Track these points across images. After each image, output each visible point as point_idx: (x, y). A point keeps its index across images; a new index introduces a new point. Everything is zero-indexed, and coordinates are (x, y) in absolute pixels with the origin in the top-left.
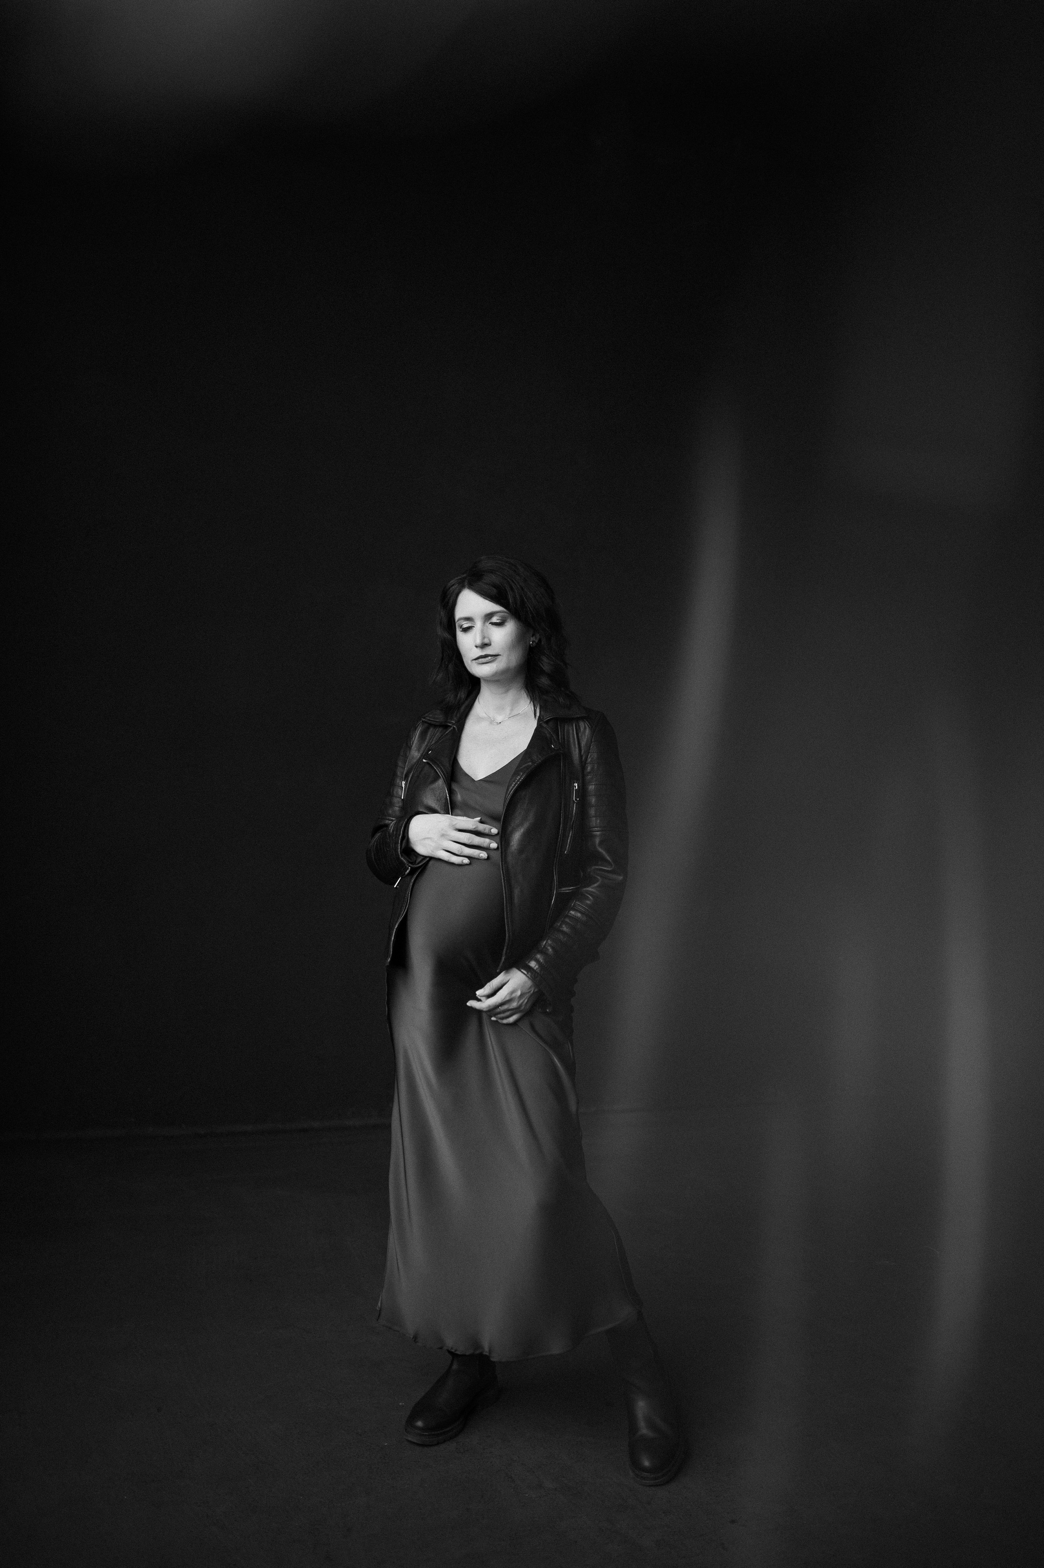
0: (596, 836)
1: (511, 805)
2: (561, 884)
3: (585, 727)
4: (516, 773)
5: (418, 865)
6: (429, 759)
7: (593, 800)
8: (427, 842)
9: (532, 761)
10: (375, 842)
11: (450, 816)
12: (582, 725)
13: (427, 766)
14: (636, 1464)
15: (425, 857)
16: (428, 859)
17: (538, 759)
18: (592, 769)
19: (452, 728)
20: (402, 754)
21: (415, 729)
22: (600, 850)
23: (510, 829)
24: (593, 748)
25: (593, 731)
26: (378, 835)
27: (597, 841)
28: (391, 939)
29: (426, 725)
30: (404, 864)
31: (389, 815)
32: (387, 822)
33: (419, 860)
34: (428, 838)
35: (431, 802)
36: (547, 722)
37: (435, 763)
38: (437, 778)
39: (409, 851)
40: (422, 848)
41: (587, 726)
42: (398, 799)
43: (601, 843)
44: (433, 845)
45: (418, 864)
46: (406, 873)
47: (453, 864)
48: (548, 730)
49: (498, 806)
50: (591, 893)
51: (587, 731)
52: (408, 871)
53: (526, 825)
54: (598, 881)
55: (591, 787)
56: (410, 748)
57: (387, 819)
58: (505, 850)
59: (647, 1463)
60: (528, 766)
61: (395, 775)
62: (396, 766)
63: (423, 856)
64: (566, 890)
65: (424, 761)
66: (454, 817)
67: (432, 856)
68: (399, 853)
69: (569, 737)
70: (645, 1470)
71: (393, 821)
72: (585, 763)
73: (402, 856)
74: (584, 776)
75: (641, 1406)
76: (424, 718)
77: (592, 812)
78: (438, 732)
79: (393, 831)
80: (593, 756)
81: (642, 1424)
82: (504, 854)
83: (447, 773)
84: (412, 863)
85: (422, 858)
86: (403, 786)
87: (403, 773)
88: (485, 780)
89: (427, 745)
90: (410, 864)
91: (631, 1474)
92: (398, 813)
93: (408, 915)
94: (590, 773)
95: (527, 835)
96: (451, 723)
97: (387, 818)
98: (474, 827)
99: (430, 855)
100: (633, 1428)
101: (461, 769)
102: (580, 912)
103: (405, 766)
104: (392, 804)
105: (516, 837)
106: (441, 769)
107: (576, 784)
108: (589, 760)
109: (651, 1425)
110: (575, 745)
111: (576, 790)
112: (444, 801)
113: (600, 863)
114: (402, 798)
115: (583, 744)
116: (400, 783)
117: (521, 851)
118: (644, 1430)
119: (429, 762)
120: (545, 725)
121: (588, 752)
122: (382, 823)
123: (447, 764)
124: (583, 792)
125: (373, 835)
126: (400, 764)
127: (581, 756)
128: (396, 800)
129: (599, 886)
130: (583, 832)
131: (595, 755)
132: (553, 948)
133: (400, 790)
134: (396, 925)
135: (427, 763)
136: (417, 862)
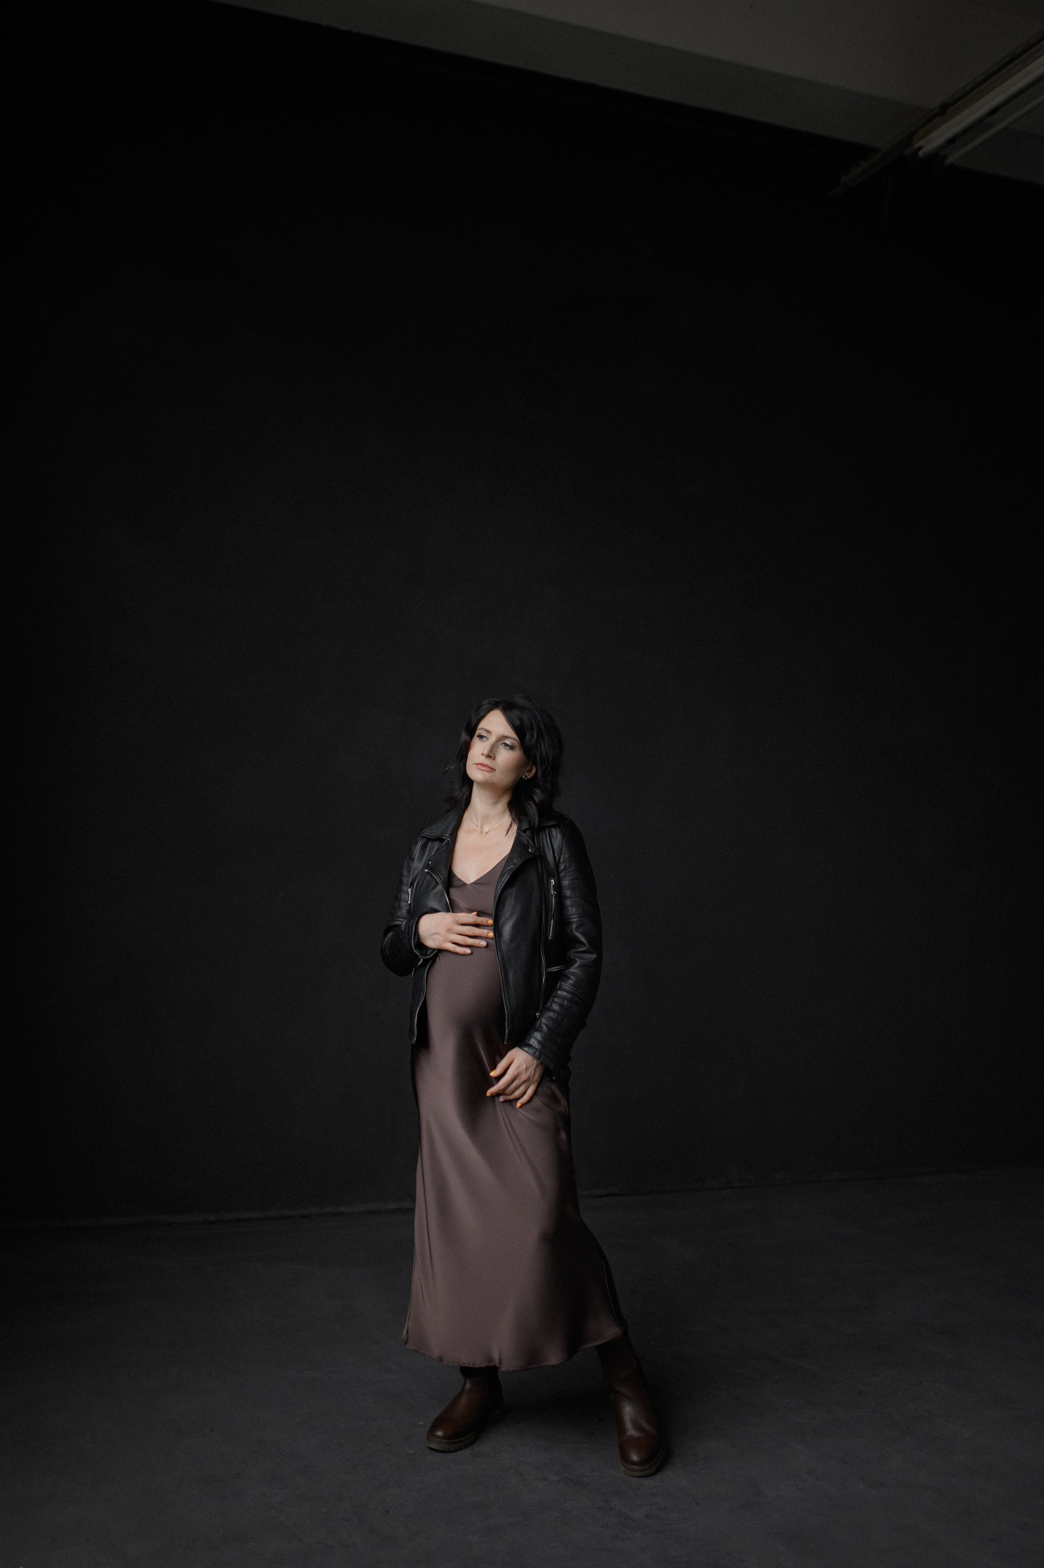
0: (573, 922)
1: (500, 902)
2: (548, 966)
3: (557, 833)
4: (502, 876)
5: (429, 957)
6: (430, 869)
7: (568, 893)
8: (435, 936)
9: (513, 864)
10: (388, 939)
11: (451, 913)
12: (554, 831)
13: (428, 877)
14: (625, 1459)
15: (434, 950)
16: (436, 951)
17: (518, 862)
18: (565, 866)
19: (446, 841)
20: (406, 864)
21: (416, 843)
22: (577, 934)
23: (501, 922)
24: (565, 849)
25: (563, 836)
26: (390, 934)
27: (574, 926)
28: (414, 1022)
29: (425, 840)
30: (417, 956)
31: (399, 917)
32: (397, 923)
33: (429, 952)
34: (436, 933)
35: (434, 904)
36: (525, 831)
37: (435, 872)
38: (437, 884)
39: (421, 946)
40: (430, 943)
41: (557, 831)
42: (405, 903)
43: (577, 928)
44: (441, 939)
45: (429, 955)
46: (419, 964)
47: (457, 954)
48: (526, 838)
49: (490, 904)
50: (573, 974)
51: (559, 837)
52: (421, 962)
53: (514, 918)
54: (576, 962)
55: (566, 883)
56: (412, 859)
57: (397, 921)
58: (499, 941)
59: (635, 1458)
60: (511, 868)
61: (401, 882)
62: (401, 875)
63: (432, 949)
64: (555, 969)
65: (426, 871)
66: (455, 914)
67: (441, 948)
68: (413, 947)
69: (543, 843)
70: (635, 1463)
71: (402, 922)
72: (559, 863)
73: (415, 949)
74: (558, 874)
75: (628, 1411)
76: (423, 834)
77: (568, 902)
78: (436, 845)
79: (405, 928)
80: (565, 856)
81: (629, 1425)
82: (498, 943)
83: (444, 879)
84: (424, 955)
85: (431, 950)
86: (410, 893)
87: (408, 881)
88: (475, 883)
89: (427, 857)
90: (422, 956)
91: (622, 1467)
92: (405, 915)
93: (427, 999)
94: (563, 870)
95: (516, 927)
96: (445, 836)
97: (397, 919)
98: (473, 921)
99: (439, 948)
100: (622, 1430)
101: (455, 876)
102: (566, 991)
103: (410, 875)
104: (400, 908)
105: (507, 929)
106: (439, 877)
107: (553, 881)
108: (562, 860)
109: (637, 1426)
110: (549, 848)
111: (553, 885)
112: (445, 902)
113: (577, 945)
114: (409, 903)
115: (555, 847)
116: (407, 890)
117: (512, 940)
118: (632, 1432)
119: (430, 872)
120: (523, 834)
121: (560, 853)
122: (393, 924)
123: (445, 874)
124: (559, 887)
125: (385, 934)
126: (405, 873)
127: (555, 857)
128: (403, 904)
129: (579, 967)
130: (563, 921)
131: (567, 856)
132: (546, 1025)
133: (406, 896)
134: (417, 1009)
135: (428, 872)
136: (428, 953)
